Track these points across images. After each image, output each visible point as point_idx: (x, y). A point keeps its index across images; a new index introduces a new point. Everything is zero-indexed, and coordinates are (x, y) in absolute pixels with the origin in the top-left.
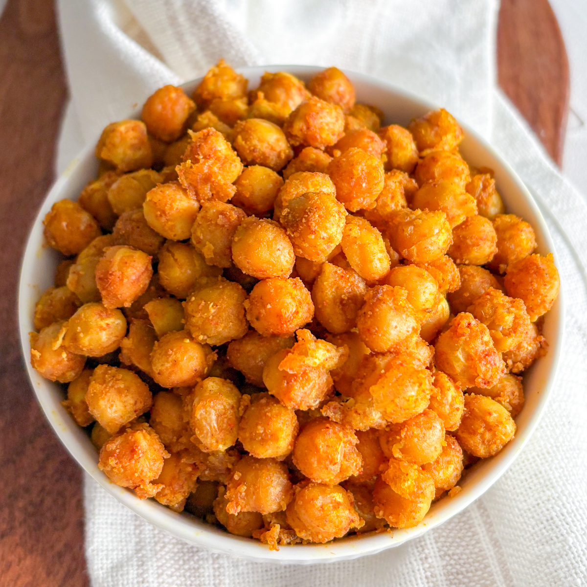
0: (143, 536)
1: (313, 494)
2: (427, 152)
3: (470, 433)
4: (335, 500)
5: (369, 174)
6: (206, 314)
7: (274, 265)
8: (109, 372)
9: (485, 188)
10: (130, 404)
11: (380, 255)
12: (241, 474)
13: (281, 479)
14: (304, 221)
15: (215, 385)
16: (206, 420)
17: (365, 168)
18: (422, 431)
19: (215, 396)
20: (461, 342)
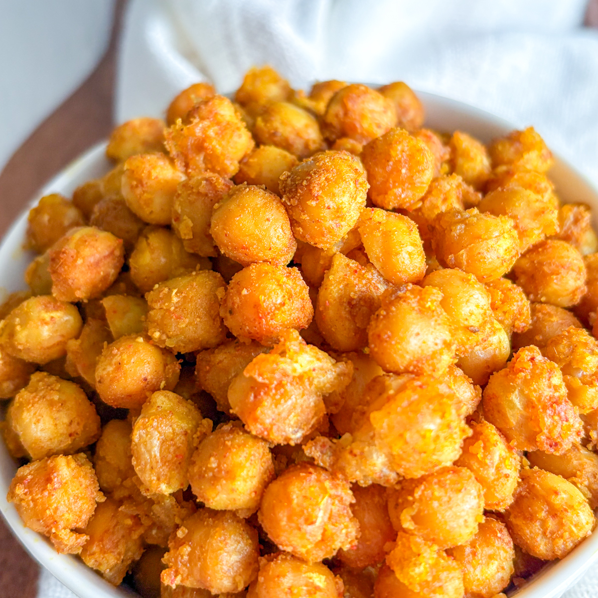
1: (281, 569)
2: (502, 169)
3: (525, 518)
4: (313, 583)
5: (411, 157)
6: (166, 304)
7: (260, 241)
8: (46, 380)
9: (576, 221)
10: (63, 424)
11: (410, 248)
12: (187, 531)
13: (242, 544)
14: (305, 183)
15: (167, 401)
16: (146, 446)
17: (406, 149)
18: (446, 493)
19: (163, 414)
20: (519, 381)
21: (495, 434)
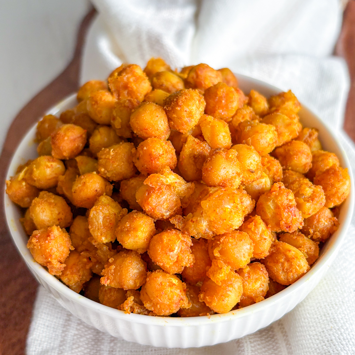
0: (66, 338)
1: (157, 275)
3: (274, 262)
4: (172, 282)
5: (227, 94)
6: (108, 156)
7: (153, 126)
8: (47, 194)
9: (310, 136)
10: (55, 213)
11: (224, 134)
12: (113, 259)
13: (139, 266)
14: (175, 100)
15: (107, 200)
16: (96, 219)
17: (225, 91)
18: (235, 241)
19: (105, 205)
20: (273, 196)
21: (260, 219)
